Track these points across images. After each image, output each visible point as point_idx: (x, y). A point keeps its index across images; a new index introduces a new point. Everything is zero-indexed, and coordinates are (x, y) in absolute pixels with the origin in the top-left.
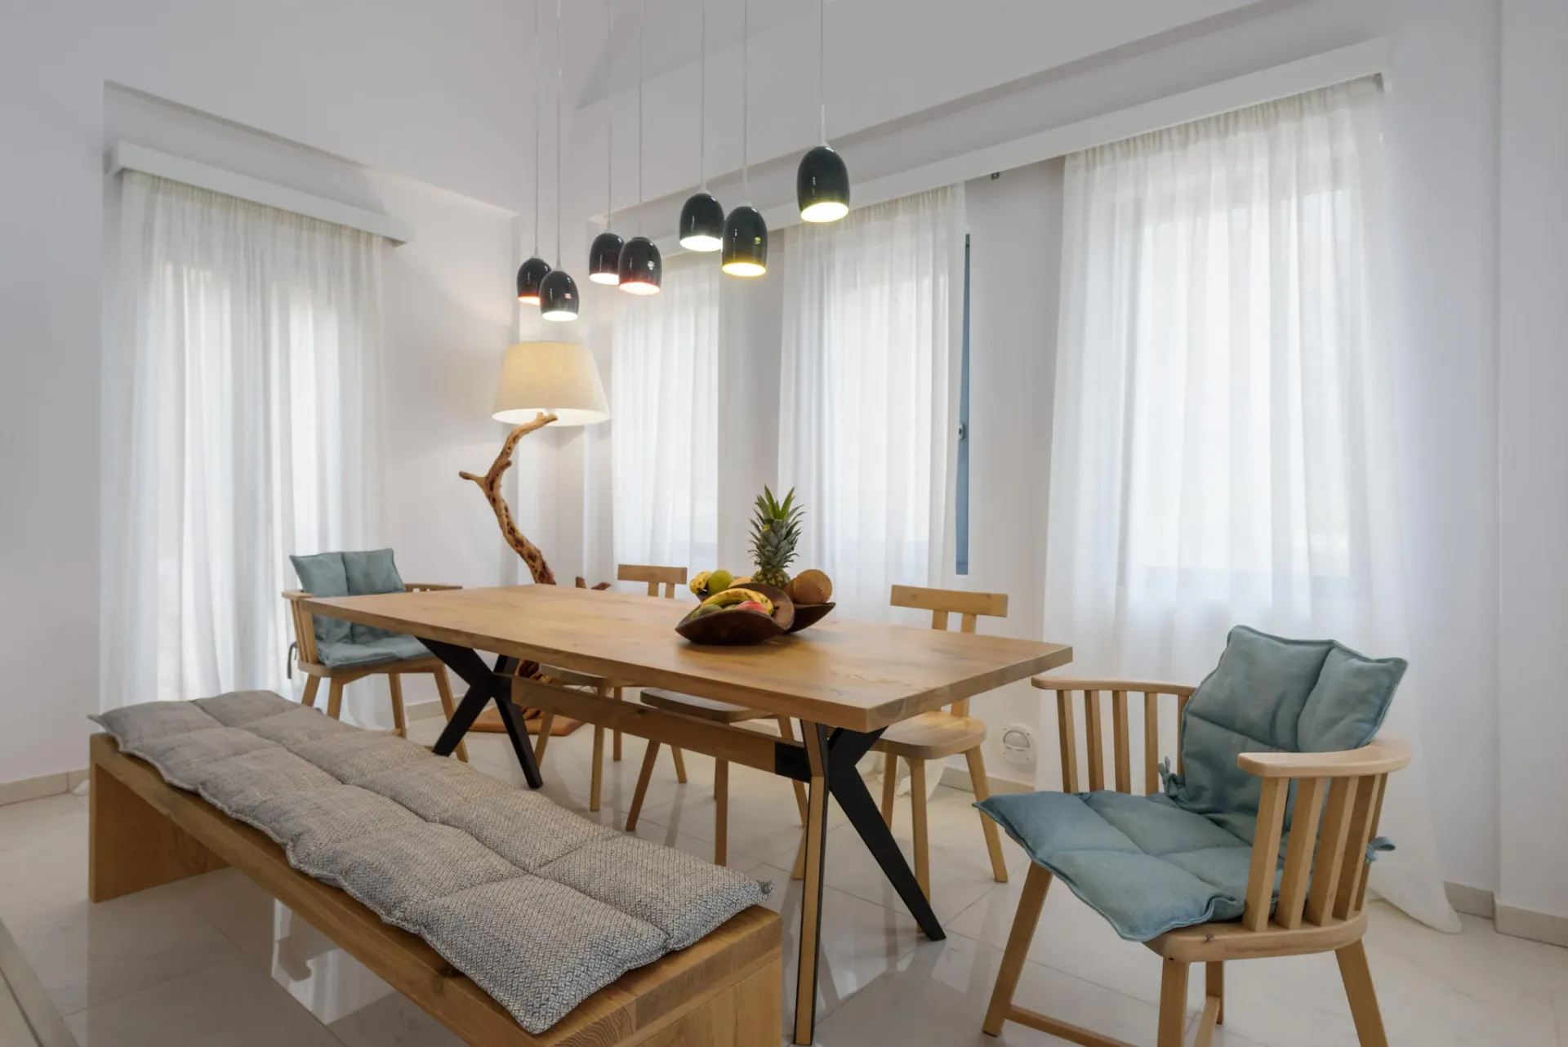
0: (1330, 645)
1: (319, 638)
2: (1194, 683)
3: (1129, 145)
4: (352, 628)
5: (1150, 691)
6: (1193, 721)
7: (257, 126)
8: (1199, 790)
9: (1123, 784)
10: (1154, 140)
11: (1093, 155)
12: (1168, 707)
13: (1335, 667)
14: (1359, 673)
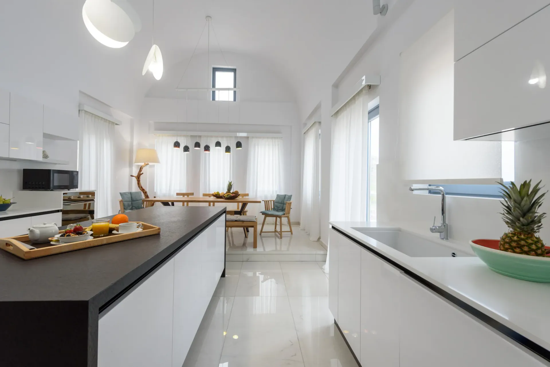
0: (285, 195)
1: (125, 209)
2: (275, 200)
3: (257, 137)
4: (132, 207)
5: (271, 201)
6: (275, 203)
7: (95, 97)
8: (276, 209)
9: (269, 209)
10: (260, 138)
11: (253, 137)
12: (272, 202)
13: (287, 196)
14: (289, 196)
